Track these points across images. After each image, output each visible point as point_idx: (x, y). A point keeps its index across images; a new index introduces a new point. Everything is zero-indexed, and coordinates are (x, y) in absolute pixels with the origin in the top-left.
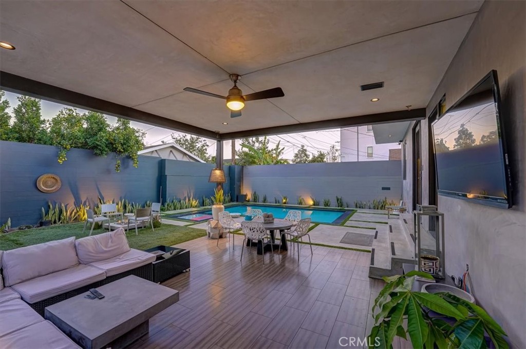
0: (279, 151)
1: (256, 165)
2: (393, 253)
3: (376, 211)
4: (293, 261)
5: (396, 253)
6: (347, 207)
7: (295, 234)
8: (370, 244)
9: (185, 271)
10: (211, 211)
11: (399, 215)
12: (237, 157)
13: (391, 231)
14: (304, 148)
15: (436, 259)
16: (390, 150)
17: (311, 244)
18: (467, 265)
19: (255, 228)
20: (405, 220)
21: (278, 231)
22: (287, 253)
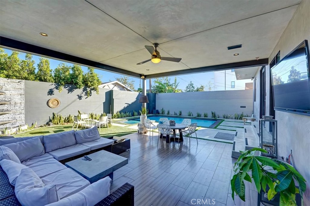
0: (177, 84)
1: (163, 93)
2: (247, 144)
3: (236, 120)
4: (186, 147)
5: (248, 144)
6: (218, 118)
7: (188, 132)
8: (232, 139)
9: (127, 150)
10: (140, 118)
11: (251, 123)
12: (152, 88)
13: (246, 132)
14: (192, 83)
15: (272, 147)
16: (246, 83)
17: (197, 138)
18: (291, 150)
19: (165, 128)
20: (254, 126)
21: (178, 130)
22: (183, 143)
